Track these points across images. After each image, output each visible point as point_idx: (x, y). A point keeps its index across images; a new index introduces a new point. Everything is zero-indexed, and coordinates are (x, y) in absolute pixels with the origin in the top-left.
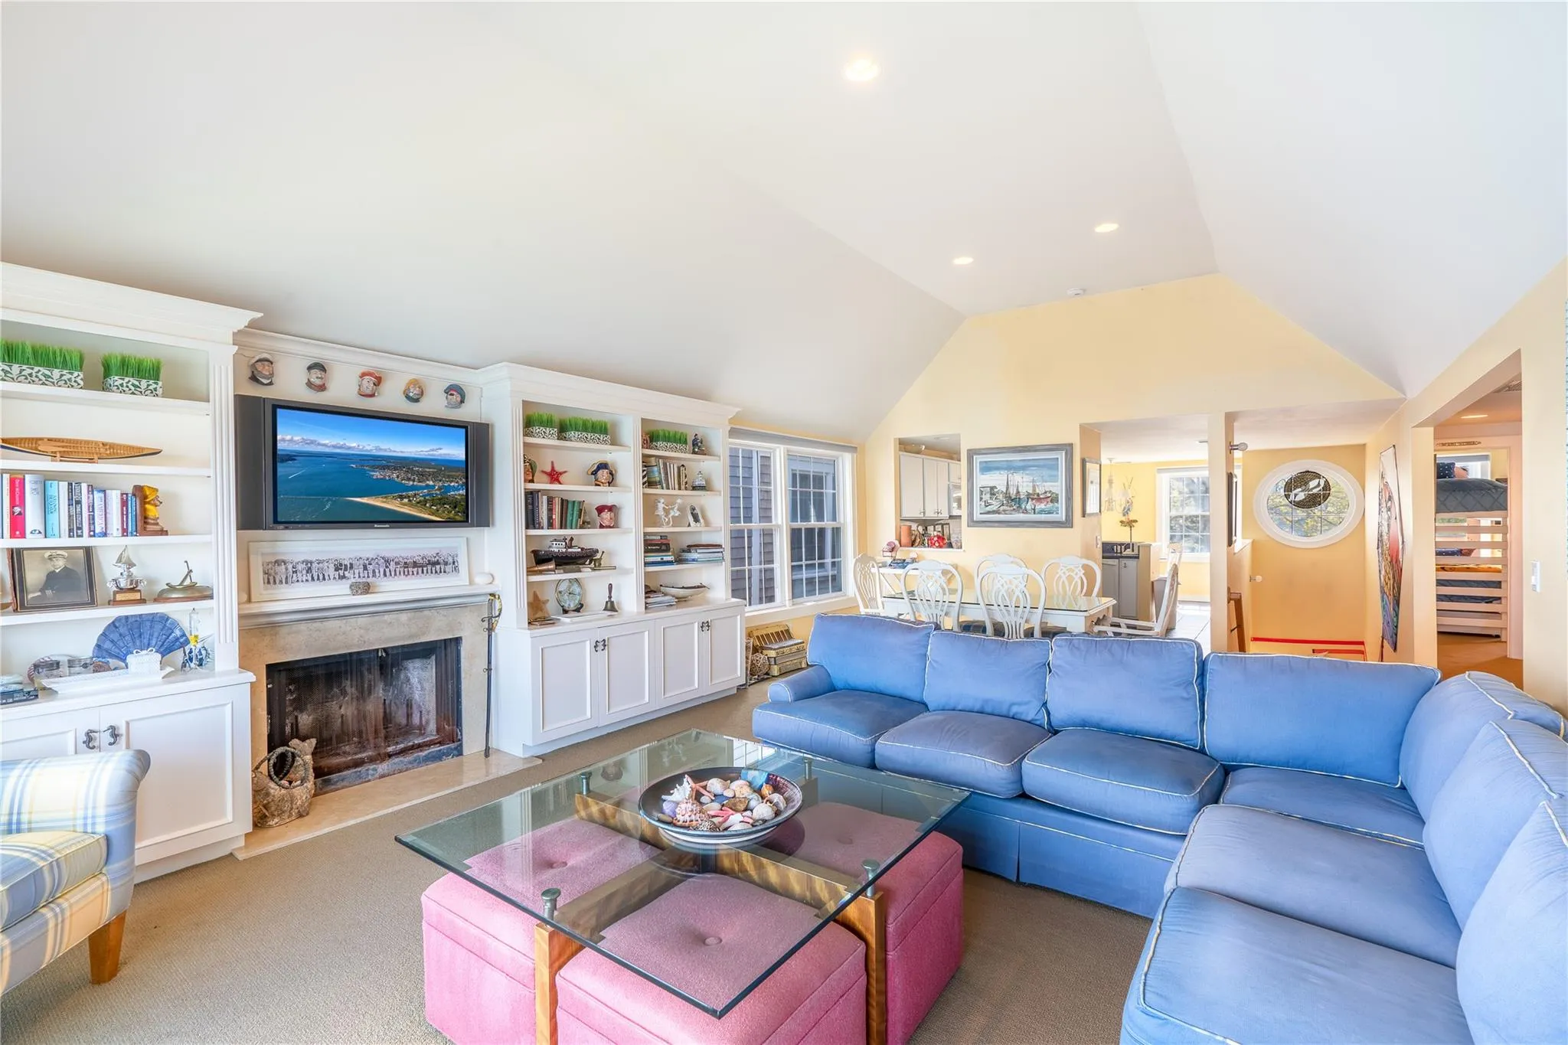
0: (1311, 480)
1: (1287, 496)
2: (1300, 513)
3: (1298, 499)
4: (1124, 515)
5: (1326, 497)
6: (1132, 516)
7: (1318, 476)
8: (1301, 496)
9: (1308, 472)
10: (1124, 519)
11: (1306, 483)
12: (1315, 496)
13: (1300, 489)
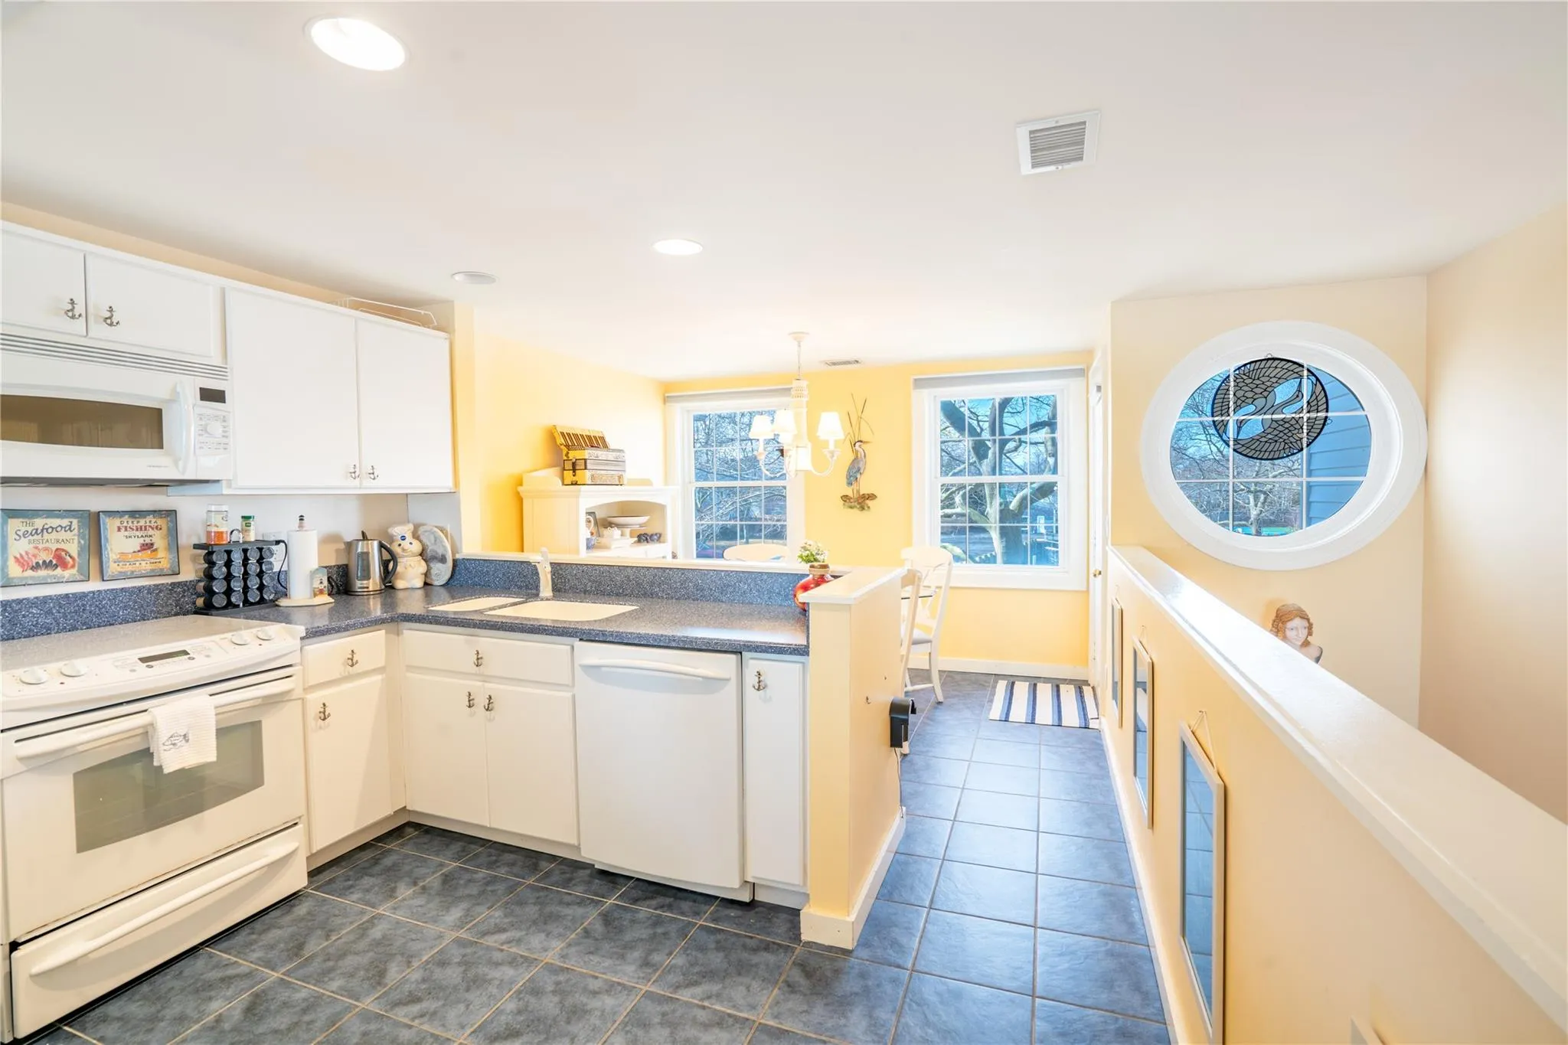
0: (1280, 380)
1: (1220, 428)
2: (1252, 472)
3: (1246, 434)
4: (850, 484)
5: (1317, 429)
6: (865, 486)
7: (1294, 368)
8: (1255, 425)
9: (1274, 359)
10: (849, 492)
11: (1268, 391)
12: (1290, 427)
13: (1252, 408)
